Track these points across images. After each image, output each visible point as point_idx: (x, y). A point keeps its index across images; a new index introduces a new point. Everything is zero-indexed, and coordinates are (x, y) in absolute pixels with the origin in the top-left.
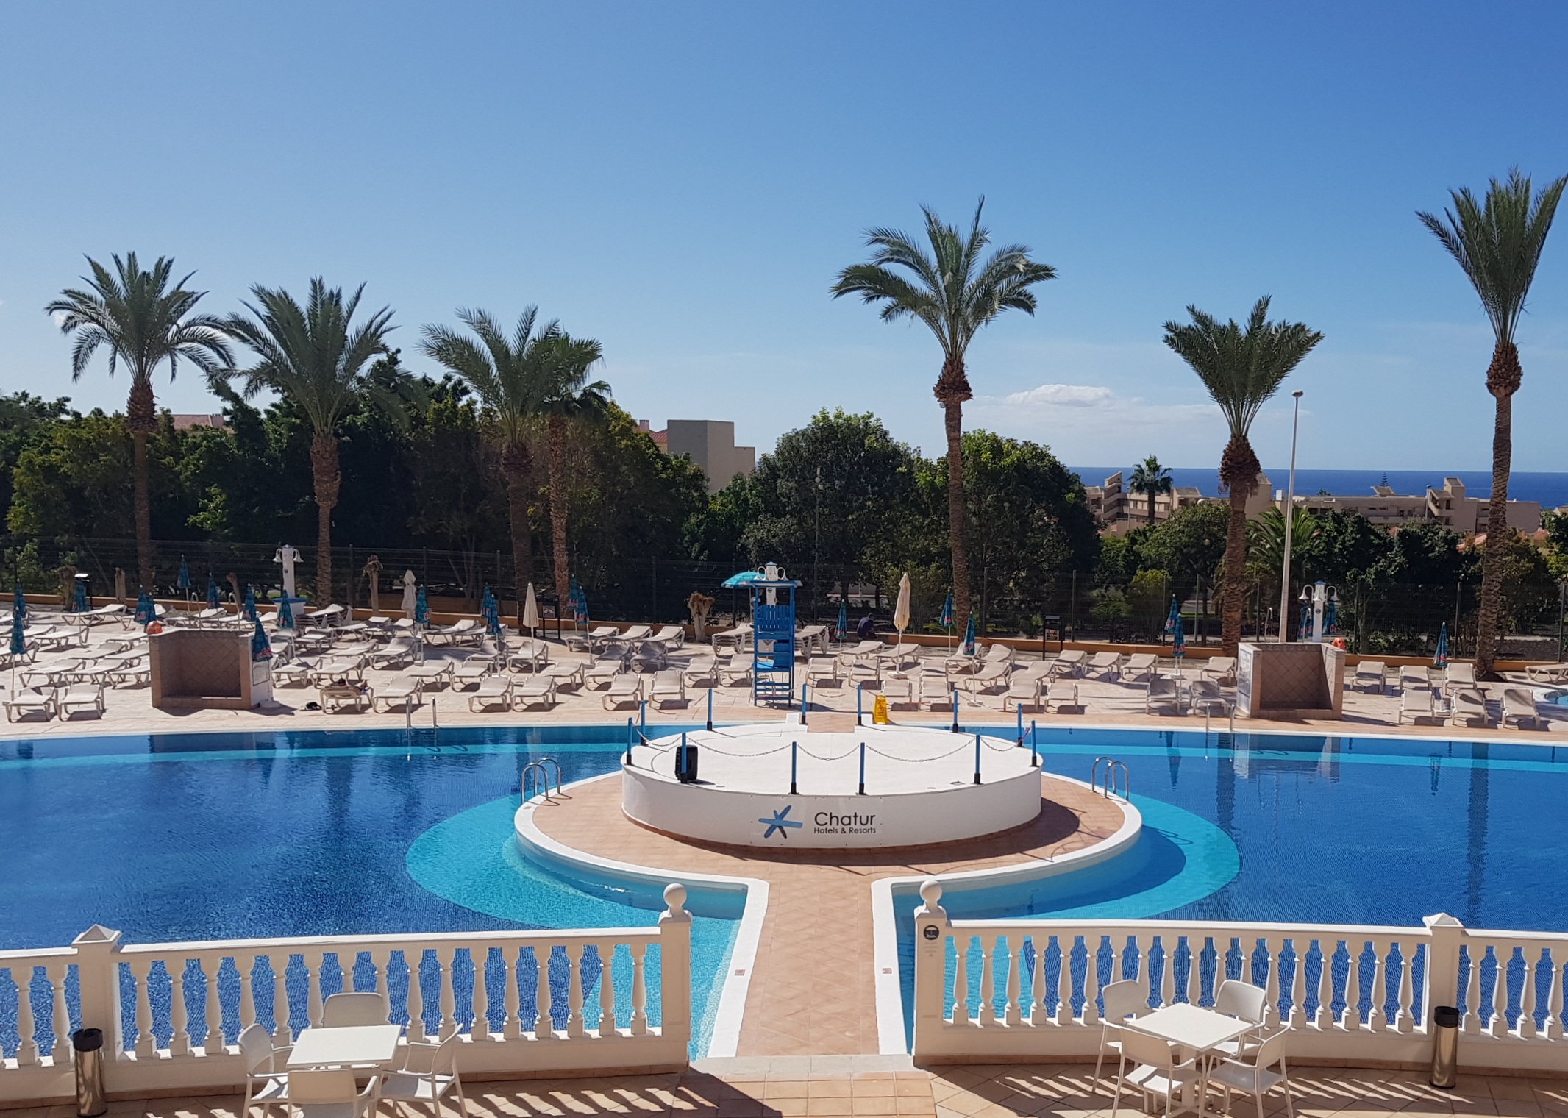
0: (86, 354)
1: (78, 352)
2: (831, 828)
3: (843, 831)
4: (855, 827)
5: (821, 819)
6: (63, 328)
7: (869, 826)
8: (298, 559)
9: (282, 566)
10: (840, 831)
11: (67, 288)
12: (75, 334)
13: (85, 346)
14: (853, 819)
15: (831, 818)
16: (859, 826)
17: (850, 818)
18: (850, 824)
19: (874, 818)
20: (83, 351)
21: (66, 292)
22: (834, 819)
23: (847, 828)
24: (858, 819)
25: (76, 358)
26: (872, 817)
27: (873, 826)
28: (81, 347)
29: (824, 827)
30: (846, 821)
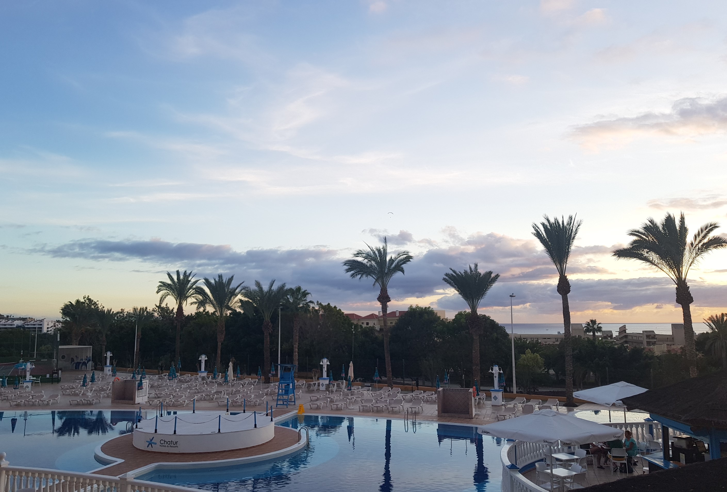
0: (164, 299)
1: (161, 300)
2: (164, 445)
3: (168, 446)
4: (171, 445)
5: (162, 442)
6: (157, 292)
7: (176, 445)
8: (206, 359)
9: (201, 361)
10: (167, 446)
11: (161, 281)
12: (162, 293)
13: (164, 297)
14: (171, 442)
15: (165, 441)
16: (173, 445)
17: (170, 442)
18: (170, 444)
19: (177, 443)
20: (163, 298)
21: (160, 282)
22: (165, 442)
23: (169, 445)
24: (172, 442)
25: (160, 301)
26: (177, 442)
27: (177, 445)
28: (162, 297)
29: (162, 445)
30: (169, 443)
